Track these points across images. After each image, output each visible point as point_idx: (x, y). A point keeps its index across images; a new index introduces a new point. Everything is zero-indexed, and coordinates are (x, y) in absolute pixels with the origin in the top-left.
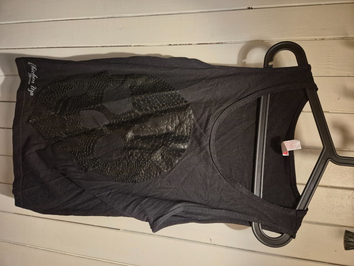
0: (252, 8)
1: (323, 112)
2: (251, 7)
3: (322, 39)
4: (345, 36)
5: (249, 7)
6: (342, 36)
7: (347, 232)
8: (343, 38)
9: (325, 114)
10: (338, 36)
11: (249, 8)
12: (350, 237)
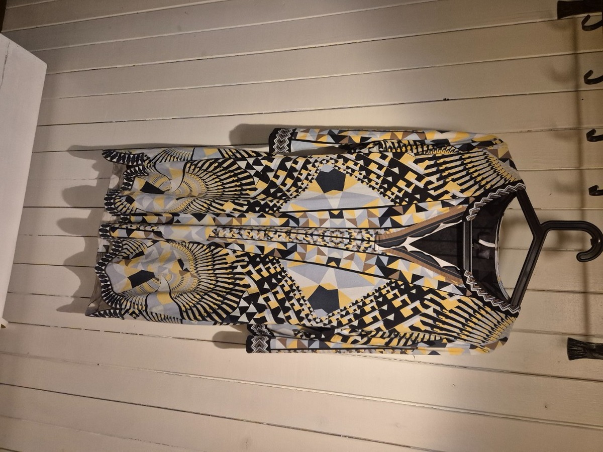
0: (448, 100)
1: (533, 209)
2: (447, 98)
3: (529, 131)
4: (554, 128)
5: (444, 98)
6: (551, 128)
7: (570, 339)
8: (551, 130)
9: (535, 211)
10: (546, 128)
11: (445, 100)
12: (573, 345)
